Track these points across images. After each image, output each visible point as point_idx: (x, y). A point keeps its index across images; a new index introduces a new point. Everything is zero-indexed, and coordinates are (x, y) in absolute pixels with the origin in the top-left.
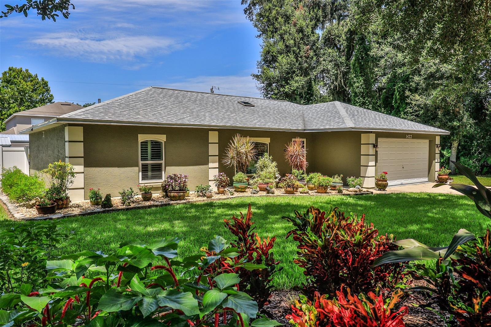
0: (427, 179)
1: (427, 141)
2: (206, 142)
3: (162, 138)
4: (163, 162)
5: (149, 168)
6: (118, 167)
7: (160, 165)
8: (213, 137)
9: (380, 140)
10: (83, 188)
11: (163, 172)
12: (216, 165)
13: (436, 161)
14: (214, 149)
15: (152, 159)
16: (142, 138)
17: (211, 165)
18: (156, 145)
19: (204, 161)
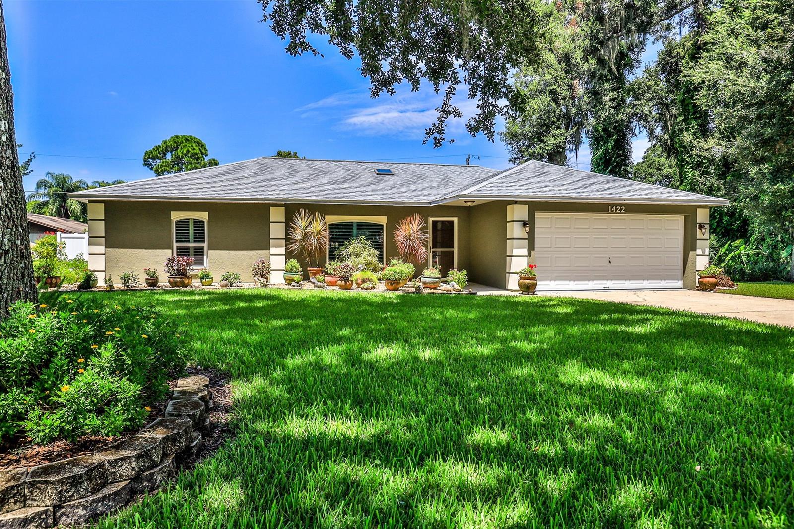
0: (680, 284)
1: (681, 218)
2: (266, 222)
3: (204, 216)
4: (205, 245)
5: (192, 251)
6: (146, 249)
7: (203, 248)
8: (278, 215)
9: (538, 215)
10: (104, 272)
11: (205, 257)
12: (282, 250)
13: (699, 251)
14: (277, 230)
15: (195, 241)
16: (176, 216)
17: (273, 250)
18: (199, 224)
19: (264, 244)
